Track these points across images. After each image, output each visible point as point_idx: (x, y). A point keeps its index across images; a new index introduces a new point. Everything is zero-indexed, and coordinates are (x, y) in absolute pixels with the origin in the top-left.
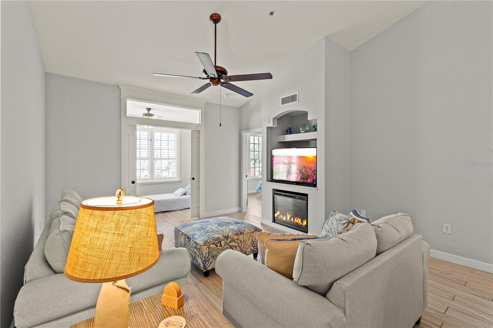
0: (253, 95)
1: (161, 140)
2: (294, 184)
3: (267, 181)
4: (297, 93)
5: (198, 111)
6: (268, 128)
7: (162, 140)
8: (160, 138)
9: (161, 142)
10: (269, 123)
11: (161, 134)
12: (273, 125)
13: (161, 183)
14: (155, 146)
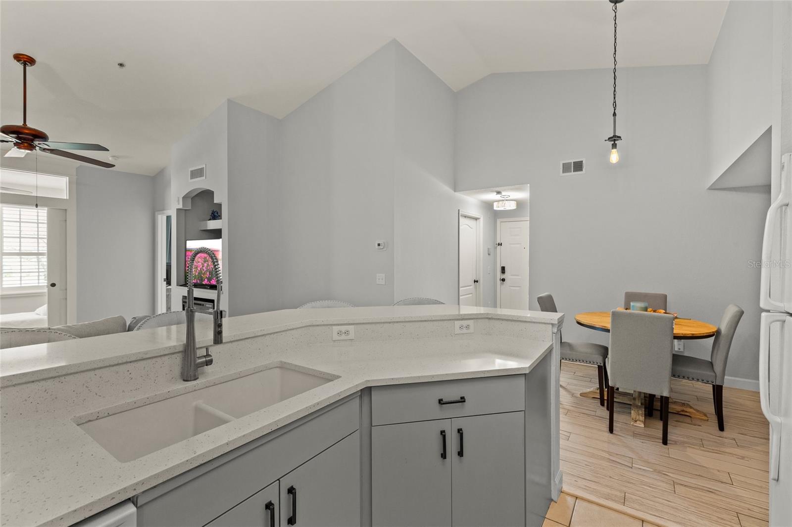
0: (115, 166)
1: (20, 222)
2: (207, 289)
3: (177, 285)
4: (204, 166)
5: (65, 179)
6: (178, 210)
7: (23, 222)
8: (19, 217)
9: (20, 224)
10: (179, 204)
11: (20, 211)
12: (183, 207)
13: (12, 296)
14: (5, 232)
